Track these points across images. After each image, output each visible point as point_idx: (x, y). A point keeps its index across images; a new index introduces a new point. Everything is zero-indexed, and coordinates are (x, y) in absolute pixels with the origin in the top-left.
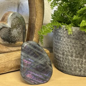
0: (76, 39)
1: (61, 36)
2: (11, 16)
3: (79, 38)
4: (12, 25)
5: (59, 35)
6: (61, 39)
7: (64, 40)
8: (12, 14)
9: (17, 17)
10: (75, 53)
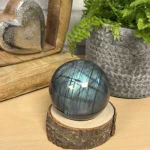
0: (125, 46)
1: (101, 40)
2: (22, 6)
3: (129, 45)
4: (23, 22)
5: (98, 39)
6: (101, 45)
7: (106, 47)
8: (23, 4)
9: (31, 8)
10: (122, 67)
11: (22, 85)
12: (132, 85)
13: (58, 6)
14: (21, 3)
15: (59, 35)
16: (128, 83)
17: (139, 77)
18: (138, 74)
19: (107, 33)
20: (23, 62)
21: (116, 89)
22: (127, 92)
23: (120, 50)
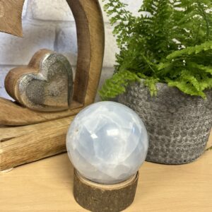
0: (162, 104)
1: (135, 97)
2: (48, 59)
3: (166, 102)
4: (48, 76)
5: (131, 95)
6: (135, 102)
7: (140, 104)
8: (49, 57)
9: (57, 61)
10: (158, 126)
11: (45, 147)
12: (170, 147)
13: (88, 60)
14: (47, 56)
15: (88, 91)
16: (166, 145)
17: (179, 138)
18: (178, 135)
19: (141, 88)
20: (47, 121)
21: (152, 153)
22: (165, 156)
23: (156, 107)
